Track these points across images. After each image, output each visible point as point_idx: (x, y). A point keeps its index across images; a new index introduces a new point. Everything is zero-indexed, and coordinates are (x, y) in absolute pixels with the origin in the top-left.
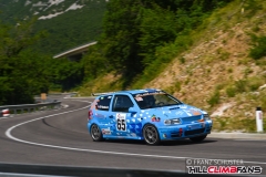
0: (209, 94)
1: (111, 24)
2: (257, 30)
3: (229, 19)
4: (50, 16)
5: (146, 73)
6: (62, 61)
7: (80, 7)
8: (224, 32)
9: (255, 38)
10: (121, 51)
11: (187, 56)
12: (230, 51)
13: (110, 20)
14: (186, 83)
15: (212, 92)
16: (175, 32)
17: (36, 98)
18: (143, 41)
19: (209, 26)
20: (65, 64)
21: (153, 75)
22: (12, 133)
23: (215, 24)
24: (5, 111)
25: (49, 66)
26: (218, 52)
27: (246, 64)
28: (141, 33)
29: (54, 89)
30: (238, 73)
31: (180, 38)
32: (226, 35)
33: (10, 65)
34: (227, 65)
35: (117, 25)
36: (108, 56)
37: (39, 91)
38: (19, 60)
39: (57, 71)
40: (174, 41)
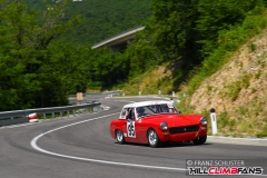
5: (205, 64)
6: (102, 52)
10: (176, 38)
11: (258, 42)
14: (257, 77)
17: (70, 99)
18: (202, 25)
20: (106, 56)
22: (38, 143)
24: (31, 115)
25: (87, 59)
28: (199, 14)
29: (93, 87)
31: (250, 18)
33: (38, 59)
35: (169, 5)
36: (158, 44)
37: (74, 91)
38: (49, 53)
39: (96, 64)
40: (241, 23)
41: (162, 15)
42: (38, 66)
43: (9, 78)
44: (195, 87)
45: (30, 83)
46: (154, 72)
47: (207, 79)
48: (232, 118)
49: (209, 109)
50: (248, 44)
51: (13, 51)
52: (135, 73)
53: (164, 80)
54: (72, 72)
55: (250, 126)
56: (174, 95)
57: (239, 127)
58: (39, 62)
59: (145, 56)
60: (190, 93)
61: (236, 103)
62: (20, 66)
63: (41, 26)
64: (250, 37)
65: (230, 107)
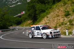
0: (54, 26)
1: (29, 8)
2: (66, 9)
3: (59, 6)
4: (13, 6)
5: (38, 20)
6: (16, 18)
7: (20, 3)
8: (58, 9)
9: (66, 11)
11: (48, 16)
12: (59, 15)
13: (28, 7)
14: (48, 23)
15: (55, 25)
16: (45, 10)
17: (9, 28)
18: (37, 12)
19: (54, 8)
20: (17, 19)
21: (40, 21)
23: (55, 8)
24: (0, 31)
25: (13, 19)
26: (56, 15)
27: (63, 18)
28: (36, 10)
29: (14, 25)
30: (62, 20)
32: (58, 10)
34: (59, 18)
35: (30, 8)
36: (28, 16)
37: (10, 26)
39: (15, 20)
41: (29, 10)
42: (2, 20)
46: (27, 22)
50: (46, 16)
52: (23, 22)
54: (9, 22)
59: (25, 19)
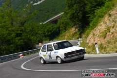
4: (39, 3)
5: (91, 25)
6: (48, 25)
10: (77, 15)
11: (112, 12)
14: (113, 27)
17: (37, 46)
18: (88, 8)
20: (49, 26)
21: (95, 26)
22: (24, 66)
24: (20, 55)
25: (41, 28)
28: (86, 4)
29: (46, 40)
31: (107, 3)
33: (21, 31)
35: (73, 2)
36: (70, 19)
37: (37, 42)
38: (25, 28)
39: (46, 30)
40: (104, 6)
41: (71, 6)
42: (21, 34)
43: (9, 40)
44: (88, 35)
45: (18, 41)
46: (70, 31)
47: (92, 31)
48: (105, 46)
49: (94, 43)
50: (108, 14)
51: (10, 29)
52: (63, 32)
53: (75, 33)
54: (36, 35)
55: (113, 48)
56: (80, 39)
57: (108, 49)
58: (21, 32)
59: (66, 24)
60: (86, 38)
61: (106, 39)
62: (13, 35)
63: (20, 17)
64: (108, 11)
65: (103, 41)
